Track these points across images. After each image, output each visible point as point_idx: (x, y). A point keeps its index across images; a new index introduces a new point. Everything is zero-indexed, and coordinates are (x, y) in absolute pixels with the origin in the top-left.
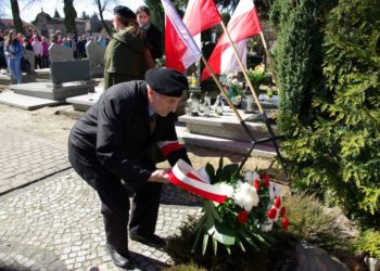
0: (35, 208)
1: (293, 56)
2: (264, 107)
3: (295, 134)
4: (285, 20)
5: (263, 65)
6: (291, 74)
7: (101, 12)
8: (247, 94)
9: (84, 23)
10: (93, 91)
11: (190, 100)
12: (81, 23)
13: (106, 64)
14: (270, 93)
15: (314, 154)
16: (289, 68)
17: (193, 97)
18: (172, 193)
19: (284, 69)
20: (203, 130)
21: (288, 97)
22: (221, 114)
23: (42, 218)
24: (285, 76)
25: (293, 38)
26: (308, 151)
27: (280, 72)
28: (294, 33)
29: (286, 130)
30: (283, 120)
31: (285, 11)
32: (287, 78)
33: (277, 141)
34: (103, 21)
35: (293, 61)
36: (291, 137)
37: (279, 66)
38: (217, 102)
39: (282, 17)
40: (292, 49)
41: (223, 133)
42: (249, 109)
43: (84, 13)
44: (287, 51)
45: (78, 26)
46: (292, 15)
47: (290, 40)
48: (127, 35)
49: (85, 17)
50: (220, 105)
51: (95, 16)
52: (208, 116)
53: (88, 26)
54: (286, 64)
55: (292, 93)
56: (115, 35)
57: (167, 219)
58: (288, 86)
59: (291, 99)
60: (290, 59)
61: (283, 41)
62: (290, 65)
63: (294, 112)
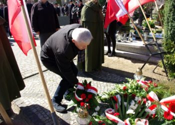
0: (51, 81)
3: (172, 51)
6: (172, 22)
8: (145, 32)
11: (117, 35)
13: (81, 17)
14: (155, 32)
16: (171, 19)
17: (119, 33)
18: (110, 77)
19: (168, 19)
21: (169, 33)
22: (132, 41)
23: (54, 85)
24: (168, 23)
27: (166, 21)
29: (168, 49)
30: (166, 45)
32: (170, 24)
33: (162, 54)
35: (173, 16)
36: (169, 53)
37: (166, 18)
38: (130, 35)
40: (173, 9)
41: (133, 50)
42: (145, 39)
44: (171, 10)
48: (91, 3)
50: (131, 37)
52: (126, 42)
55: (172, 32)
56: (86, 4)
57: (109, 88)
58: (170, 28)
59: (171, 34)
60: (172, 14)
61: (169, 5)
62: (171, 17)
63: (172, 41)
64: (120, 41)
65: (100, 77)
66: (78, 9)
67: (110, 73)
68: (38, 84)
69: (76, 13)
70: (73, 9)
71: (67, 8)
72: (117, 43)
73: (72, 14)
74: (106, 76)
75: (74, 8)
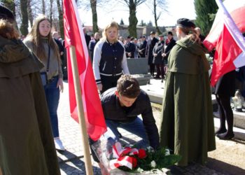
7: (156, 20)
9: (142, 29)
10: (149, 83)
12: (140, 29)
13: (170, 64)
17: (238, 94)
34: (157, 28)
43: (142, 22)
45: (138, 31)
48: (187, 42)
49: (143, 25)
51: (150, 24)
53: (144, 32)
64: (240, 110)
66: (165, 47)
69: (160, 53)
70: (156, 47)
71: (145, 42)
72: (235, 112)
73: (155, 55)
75: (157, 44)
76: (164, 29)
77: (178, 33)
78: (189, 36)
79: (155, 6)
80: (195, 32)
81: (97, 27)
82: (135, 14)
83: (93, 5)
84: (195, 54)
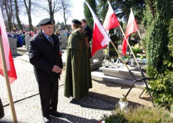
0: (35, 107)
1: (154, 41)
2: (140, 64)
3: (155, 77)
4: (150, 24)
5: (138, 44)
6: (153, 49)
7: (65, 21)
8: (131, 58)
11: (104, 60)
12: (57, 26)
13: (68, 45)
14: (142, 57)
15: (165, 87)
16: (152, 46)
17: (106, 59)
18: (97, 103)
19: (149, 47)
20: (110, 74)
21: (151, 60)
22: (119, 67)
24: (150, 50)
25: (154, 32)
26: (162, 86)
27: (148, 48)
28: (154, 31)
29: (151, 75)
30: (149, 71)
31: (150, 20)
32: (151, 51)
33: (146, 80)
34: (66, 25)
35: (153, 43)
36: (153, 79)
37: (147, 46)
38: (117, 61)
39: (148, 23)
40: (153, 38)
41: (120, 76)
42: (132, 65)
43: (58, 22)
44: (151, 39)
46: (153, 22)
47: (152, 34)
48: (78, 32)
49: (59, 24)
50: (118, 62)
51: (63, 23)
52: (113, 68)
53: (60, 27)
54: (150, 44)
55: (153, 58)
58: (152, 55)
59: (153, 61)
60: (152, 42)
61: (149, 34)
62: (152, 45)
63: (155, 67)
64: (107, 67)
65: (86, 104)
67: (96, 99)
68: (21, 111)
74: (92, 102)
76: (70, 26)
77: (72, 27)
78: (78, 29)
79: (64, 13)
80: (82, 27)
81: (32, 25)
82: (53, 17)
83: (29, 12)
84: (82, 39)
